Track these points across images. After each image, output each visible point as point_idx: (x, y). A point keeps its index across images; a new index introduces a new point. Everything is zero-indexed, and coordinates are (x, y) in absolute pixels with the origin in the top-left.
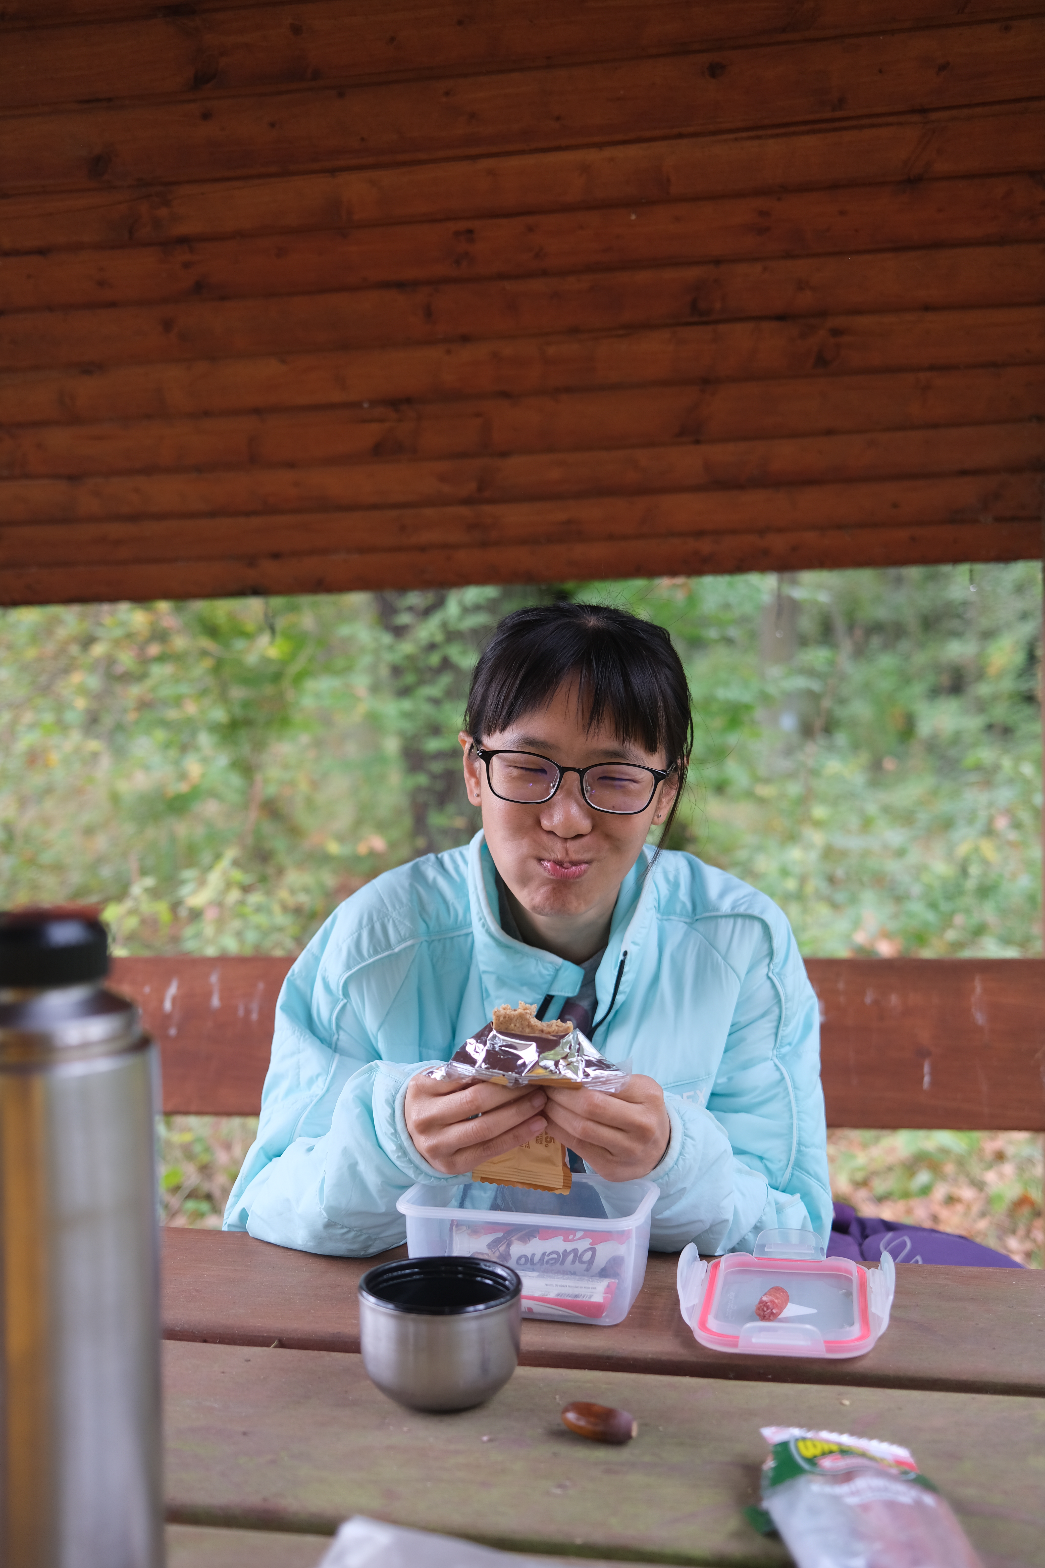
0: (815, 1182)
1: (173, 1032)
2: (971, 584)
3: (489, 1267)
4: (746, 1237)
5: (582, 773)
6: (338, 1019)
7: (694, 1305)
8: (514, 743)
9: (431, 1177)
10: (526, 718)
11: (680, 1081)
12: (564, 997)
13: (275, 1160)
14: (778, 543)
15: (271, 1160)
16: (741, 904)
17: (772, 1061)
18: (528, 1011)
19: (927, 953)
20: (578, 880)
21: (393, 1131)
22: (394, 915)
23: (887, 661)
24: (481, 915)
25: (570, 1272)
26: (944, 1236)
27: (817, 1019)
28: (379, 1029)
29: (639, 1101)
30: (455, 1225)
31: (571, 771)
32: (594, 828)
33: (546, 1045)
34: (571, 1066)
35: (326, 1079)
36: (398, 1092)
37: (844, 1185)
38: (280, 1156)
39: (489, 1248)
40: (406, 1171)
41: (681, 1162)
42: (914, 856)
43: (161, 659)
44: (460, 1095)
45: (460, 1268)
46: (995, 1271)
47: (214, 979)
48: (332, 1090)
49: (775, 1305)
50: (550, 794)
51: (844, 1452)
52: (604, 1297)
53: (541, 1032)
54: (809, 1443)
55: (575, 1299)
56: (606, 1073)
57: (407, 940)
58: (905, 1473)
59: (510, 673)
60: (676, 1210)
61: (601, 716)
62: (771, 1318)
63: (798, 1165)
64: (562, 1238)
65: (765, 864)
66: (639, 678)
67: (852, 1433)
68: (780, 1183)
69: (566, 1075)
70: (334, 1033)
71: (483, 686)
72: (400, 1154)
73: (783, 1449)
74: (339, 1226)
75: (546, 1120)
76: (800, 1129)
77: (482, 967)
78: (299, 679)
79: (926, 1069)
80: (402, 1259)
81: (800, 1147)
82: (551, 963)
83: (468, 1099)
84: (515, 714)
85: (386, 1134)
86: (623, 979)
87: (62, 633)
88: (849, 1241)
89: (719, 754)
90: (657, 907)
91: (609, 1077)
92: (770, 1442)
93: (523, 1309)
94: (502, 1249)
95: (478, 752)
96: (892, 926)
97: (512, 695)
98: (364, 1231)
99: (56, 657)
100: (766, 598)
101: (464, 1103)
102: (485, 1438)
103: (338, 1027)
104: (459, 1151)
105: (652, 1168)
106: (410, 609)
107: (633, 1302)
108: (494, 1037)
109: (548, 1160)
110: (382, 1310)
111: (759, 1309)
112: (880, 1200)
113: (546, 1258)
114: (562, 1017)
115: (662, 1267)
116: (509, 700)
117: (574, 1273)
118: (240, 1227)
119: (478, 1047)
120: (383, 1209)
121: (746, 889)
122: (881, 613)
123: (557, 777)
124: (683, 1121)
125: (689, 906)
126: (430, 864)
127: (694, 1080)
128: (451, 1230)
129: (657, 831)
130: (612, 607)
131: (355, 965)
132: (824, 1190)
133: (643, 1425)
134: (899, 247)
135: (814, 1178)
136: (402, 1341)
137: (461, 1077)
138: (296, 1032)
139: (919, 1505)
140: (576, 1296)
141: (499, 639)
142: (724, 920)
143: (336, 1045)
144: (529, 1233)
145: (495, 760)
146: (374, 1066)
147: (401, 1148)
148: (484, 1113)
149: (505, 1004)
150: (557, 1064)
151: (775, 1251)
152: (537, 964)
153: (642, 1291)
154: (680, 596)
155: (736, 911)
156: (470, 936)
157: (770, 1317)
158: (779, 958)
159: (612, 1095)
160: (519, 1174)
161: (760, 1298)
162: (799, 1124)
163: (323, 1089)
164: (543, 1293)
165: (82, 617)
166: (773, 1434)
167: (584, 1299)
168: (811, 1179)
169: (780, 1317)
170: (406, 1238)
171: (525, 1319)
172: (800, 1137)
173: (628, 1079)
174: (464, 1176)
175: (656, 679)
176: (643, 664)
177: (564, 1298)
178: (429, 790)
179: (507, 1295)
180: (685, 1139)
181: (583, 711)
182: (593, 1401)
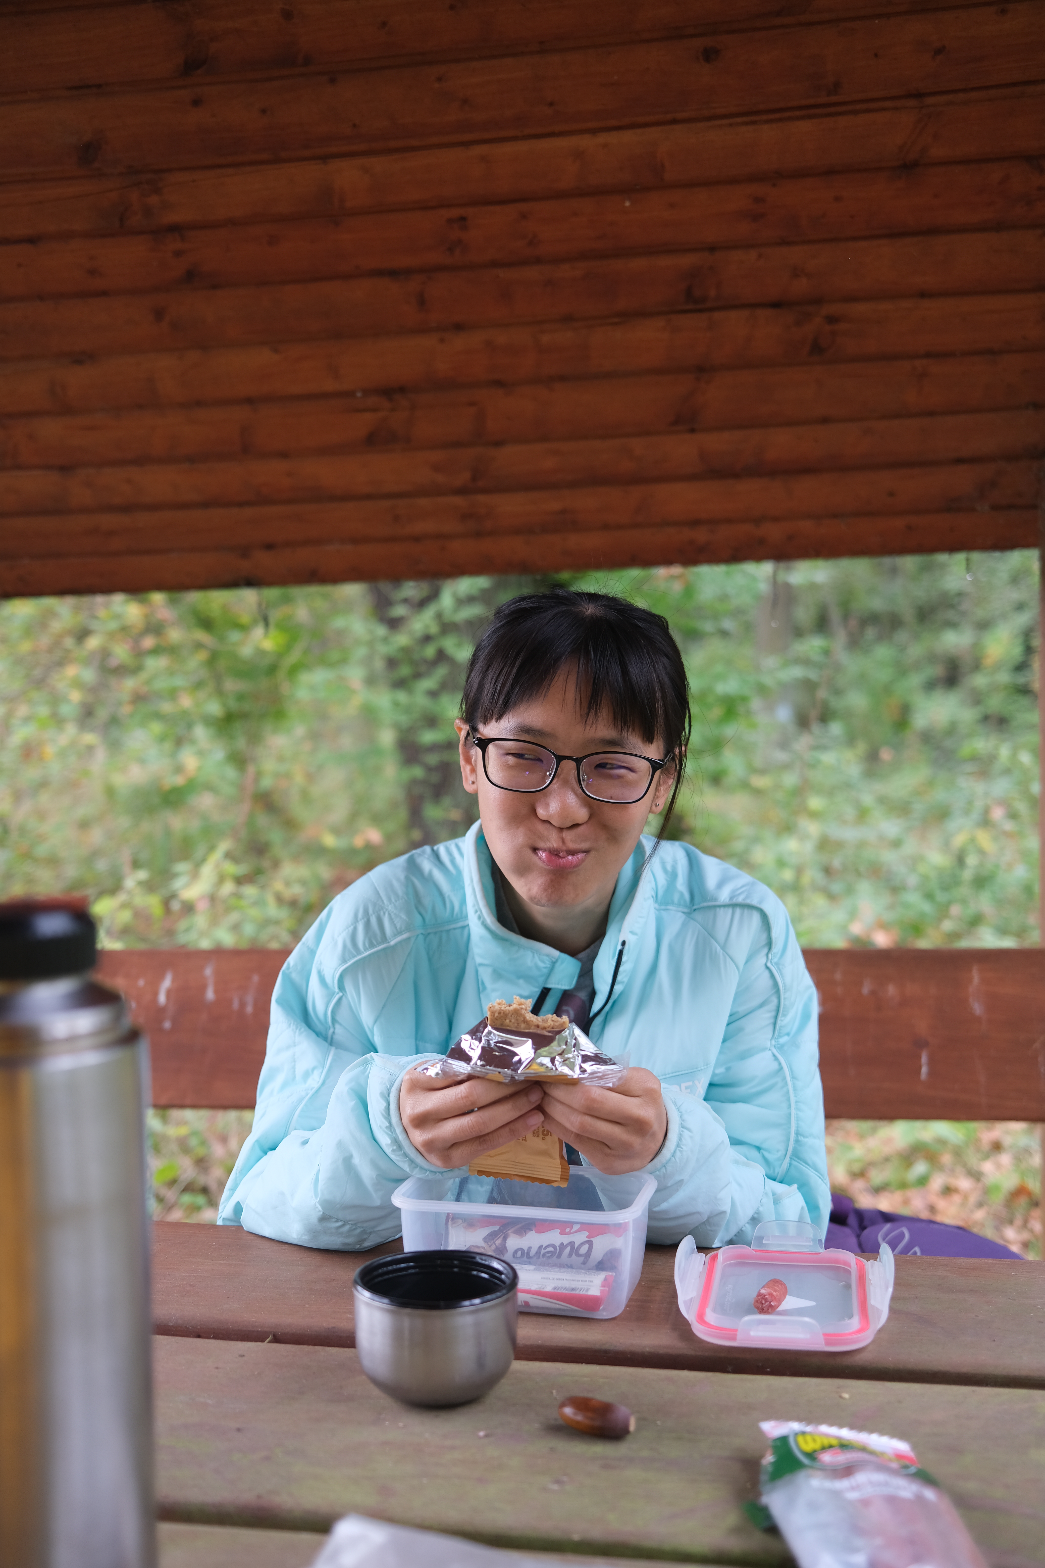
0: (813, 1172)
1: (167, 1025)
2: (968, 573)
3: (485, 1260)
4: (743, 1229)
5: (578, 762)
6: (333, 1012)
7: (692, 1298)
8: (510, 730)
9: (427, 1170)
10: (522, 707)
11: (678, 1072)
12: (561, 990)
13: (270, 1153)
14: (774, 532)
15: (266, 1153)
16: (740, 894)
17: (770, 1051)
18: (523, 1006)
19: (924, 944)
20: (575, 869)
21: (388, 1125)
22: (390, 908)
23: (883, 652)
24: (476, 907)
25: (567, 1265)
26: (942, 1227)
27: (815, 1010)
28: (375, 1022)
29: (637, 1095)
30: (451, 1218)
31: (568, 759)
32: (591, 816)
33: (541, 1041)
34: (567, 1062)
35: (322, 1073)
36: (393, 1085)
37: (841, 1176)
38: (275, 1149)
39: (485, 1242)
40: (401, 1164)
41: (678, 1154)
42: (910, 846)
43: (156, 651)
44: (455, 1090)
45: (456, 1262)
46: (995, 1262)
47: (208, 971)
48: (327, 1084)
49: (773, 1298)
50: (546, 783)
51: (844, 1446)
52: (601, 1290)
53: (536, 1027)
54: (808, 1438)
55: (572, 1292)
56: (603, 1068)
57: (403, 933)
58: (906, 1467)
59: (507, 662)
60: (673, 1203)
61: (600, 706)
62: (770, 1310)
63: (796, 1155)
64: (559, 1231)
65: (761, 855)
66: (637, 668)
67: (852, 1427)
68: (778, 1173)
69: (563, 1071)
70: (330, 1027)
71: (480, 674)
72: (395, 1148)
73: (782, 1444)
74: (334, 1220)
75: (543, 1114)
76: (798, 1119)
77: (478, 960)
78: (294, 671)
79: (924, 1059)
80: (397, 1253)
81: (797, 1137)
82: (548, 955)
83: (463, 1095)
84: (511, 703)
85: (380, 1127)
86: (621, 969)
87: (56, 626)
88: (847, 1233)
89: (716, 746)
90: (654, 896)
91: (606, 1072)
92: (769, 1437)
93: (519, 1303)
94: (498, 1242)
95: (474, 740)
96: (888, 916)
97: (508, 685)
98: (359, 1225)
99: (50, 650)
100: (763, 587)
101: (459, 1098)
102: (482, 1434)
103: (334, 1020)
104: (455, 1145)
105: (650, 1160)
106: (406, 601)
107: (630, 1296)
108: (490, 1033)
109: (545, 1153)
110: (378, 1305)
111: (757, 1301)
112: (878, 1190)
113: (543, 1251)
114: (558, 1012)
115: (659, 1260)
116: (506, 689)
117: (571, 1267)
118: (235, 1221)
119: (473, 1043)
120: (378, 1202)
121: (744, 878)
122: (877, 604)
123: (554, 765)
124: (680, 1112)
125: (687, 896)
126: (426, 856)
127: (692, 1071)
128: (447, 1223)
129: (654, 822)
130: (611, 595)
131: (351, 959)
132: (822, 1180)
133: (640, 1420)
134: (895, 233)
135: (812, 1168)
136: (397, 1336)
137: (456, 1074)
138: (292, 1025)
139: (920, 1499)
140: (573, 1289)
141: (496, 627)
142: (722, 909)
143: (332, 1038)
144: (525, 1226)
145: (491, 748)
146: (369, 1058)
147: (396, 1141)
148: (480, 1108)
149: (499, 999)
150: (553, 1060)
151: (773, 1243)
152: (534, 956)
153: (639, 1284)
154: (677, 587)
155: (734, 901)
156: (467, 928)
157: (768, 1309)
158: (777, 948)
159: (610, 1089)
160: (516, 1167)
161: (758, 1290)
162: (797, 1114)
163: (319, 1082)
164: (540, 1286)
165: (77, 609)
166: (772, 1429)
167: (581, 1293)
168: (809, 1169)
169: (779, 1309)
170: (401, 1231)
171: (522, 1313)
172: (798, 1127)
173: (625, 1073)
174: (459, 1169)
175: (654, 669)
176: (641, 654)
177: (560, 1292)
178: (424, 782)
179: (503, 1289)
180: (683, 1131)
181: (581, 701)
182: (590, 1395)
